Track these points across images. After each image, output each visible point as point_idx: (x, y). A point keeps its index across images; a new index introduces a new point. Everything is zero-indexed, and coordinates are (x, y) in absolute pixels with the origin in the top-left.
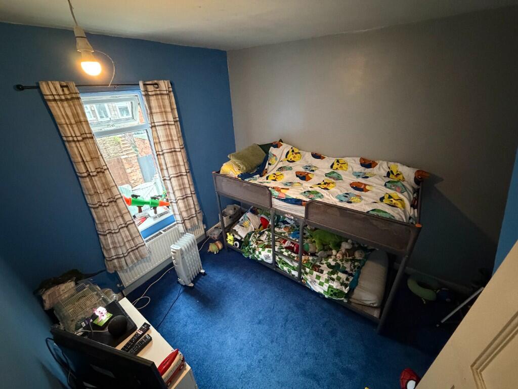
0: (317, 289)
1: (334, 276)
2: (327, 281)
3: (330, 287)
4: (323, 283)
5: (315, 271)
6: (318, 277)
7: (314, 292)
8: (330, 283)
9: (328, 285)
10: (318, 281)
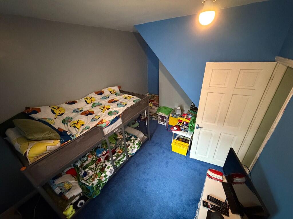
0: (135, 151)
1: (133, 141)
2: (134, 144)
3: (137, 144)
4: (134, 147)
5: (128, 147)
6: (131, 147)
7: (136, 153)
8: (135, 144)
9: (136, 145)
10: (133, 148)
